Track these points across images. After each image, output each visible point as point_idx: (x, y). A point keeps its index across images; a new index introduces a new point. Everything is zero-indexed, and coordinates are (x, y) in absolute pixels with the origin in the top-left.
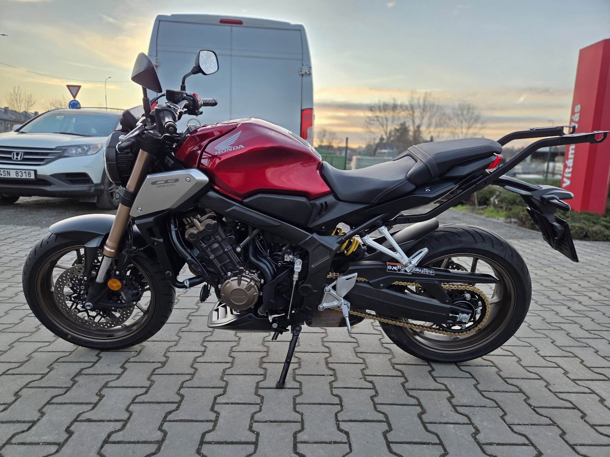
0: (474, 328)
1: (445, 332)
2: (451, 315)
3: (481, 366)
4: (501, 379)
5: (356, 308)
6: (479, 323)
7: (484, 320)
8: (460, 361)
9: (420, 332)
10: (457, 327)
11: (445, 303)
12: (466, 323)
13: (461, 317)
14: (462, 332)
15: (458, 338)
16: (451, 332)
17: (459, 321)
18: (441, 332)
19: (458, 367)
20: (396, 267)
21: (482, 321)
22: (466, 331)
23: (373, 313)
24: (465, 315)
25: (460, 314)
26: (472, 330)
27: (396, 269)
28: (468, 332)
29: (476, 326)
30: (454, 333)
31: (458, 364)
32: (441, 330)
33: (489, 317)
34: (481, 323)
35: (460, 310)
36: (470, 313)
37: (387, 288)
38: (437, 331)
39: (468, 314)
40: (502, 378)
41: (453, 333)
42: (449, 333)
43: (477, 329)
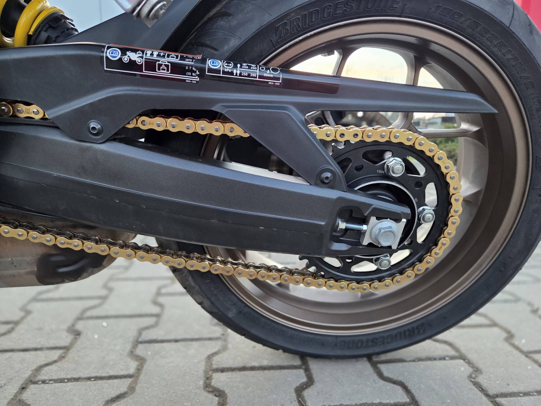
0: (412, 265)
1: (332, 282)
2: (342, 225)
3: (429, 359)
4: (484, 399)
5: (75, 226)
6: (429, 250)
7: (442, 240)
8: (378, 354)
9: (279, 285)
10: (368, 267)
11: (323, 183)
12: (390, 251)
13: (375, 231)
14: (380, 280)
15: (372, 294)
16: (351, 280)
17: (370, 245)
18: (321, 281)
19: (374, 365)
20: (140, 54)
21: (436, 245)
22: (392, 276)
23: (152, 242)
24: (387, 223)
25: (373, 220)
26: (409, 272)
27: (139, 61)
28: (398, 277)
29: (420, 260)
30: (358, 282)
31: (375, 359)
32: (323, 277)
33: (457, 229)
34: (436, 250)
35: (370, 205)
36: (405, 215)
37: (113, 139)
38: (310, 279)
39: (397, 220)
40: (487, 395)
41: (354, 285)
42: (344, 283)
43: (421, 267)
